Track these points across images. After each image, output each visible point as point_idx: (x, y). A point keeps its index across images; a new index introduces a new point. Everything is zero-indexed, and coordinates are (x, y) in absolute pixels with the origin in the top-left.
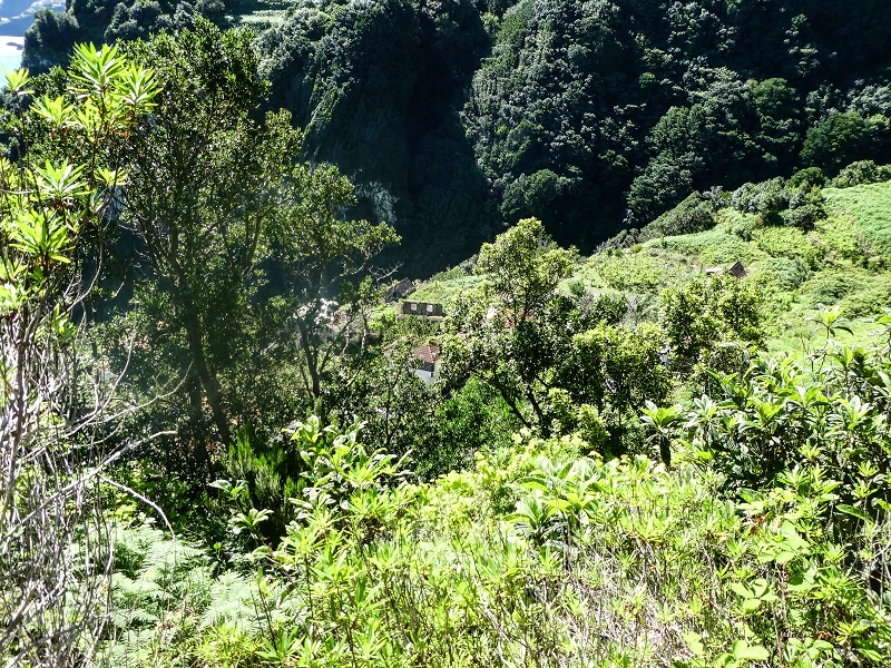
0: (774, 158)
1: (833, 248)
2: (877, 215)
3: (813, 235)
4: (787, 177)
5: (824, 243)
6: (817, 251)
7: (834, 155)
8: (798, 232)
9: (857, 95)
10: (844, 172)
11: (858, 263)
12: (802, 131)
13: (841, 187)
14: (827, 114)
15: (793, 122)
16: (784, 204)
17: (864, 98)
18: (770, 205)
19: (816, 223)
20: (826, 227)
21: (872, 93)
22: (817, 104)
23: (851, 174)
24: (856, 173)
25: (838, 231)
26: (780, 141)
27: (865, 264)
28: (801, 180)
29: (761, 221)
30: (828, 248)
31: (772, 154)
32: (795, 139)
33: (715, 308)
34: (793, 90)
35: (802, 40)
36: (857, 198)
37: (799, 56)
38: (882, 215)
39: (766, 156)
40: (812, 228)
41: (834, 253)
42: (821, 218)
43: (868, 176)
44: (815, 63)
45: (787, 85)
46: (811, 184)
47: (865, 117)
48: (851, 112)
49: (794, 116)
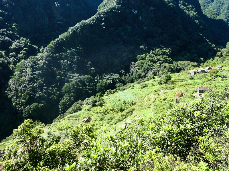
0: (91, 92)
1: (108, 109)
2: (114, 101)
3: (103, 107)
4: (95, 96)
5: (106, 108)
6: (105, 111)
7: (103, 89)
8: (100, 107)
9: (104, 77)
10: (106, 93)
11: (114, 111)
12: (95, 85)
13: (106, 96)
14: (100, 81)
15: (93, 84)
16: (96, 102)
17: (106, 77)
18: (93, 102)
19: (103, 105)
20: (105, 105)
21: (107, 76)
22: (97, 79)
23: (107, 93)
24: (108, 92)
25: (108, 106)
26: (91, 88)
27: (115, 111)
28: (98, 96)
29: (92, 106)
30: (107, 110)
31: (91, 91)
32: (95, 87)
33: (82, 132)
34: (92, 77)
35: (91, 67)
36: (110, 98)
37: (91, 70)
38: (115, 100)
39: (89, 91)
40: (103, 106)
41: (108, 110)
42: (104, 103)
43: (111, 93)
44: (95, 71)
45: (90, 76)
46: (100, 96)
47: (107, 81)
48: (104, 80)
49: (93, 82)
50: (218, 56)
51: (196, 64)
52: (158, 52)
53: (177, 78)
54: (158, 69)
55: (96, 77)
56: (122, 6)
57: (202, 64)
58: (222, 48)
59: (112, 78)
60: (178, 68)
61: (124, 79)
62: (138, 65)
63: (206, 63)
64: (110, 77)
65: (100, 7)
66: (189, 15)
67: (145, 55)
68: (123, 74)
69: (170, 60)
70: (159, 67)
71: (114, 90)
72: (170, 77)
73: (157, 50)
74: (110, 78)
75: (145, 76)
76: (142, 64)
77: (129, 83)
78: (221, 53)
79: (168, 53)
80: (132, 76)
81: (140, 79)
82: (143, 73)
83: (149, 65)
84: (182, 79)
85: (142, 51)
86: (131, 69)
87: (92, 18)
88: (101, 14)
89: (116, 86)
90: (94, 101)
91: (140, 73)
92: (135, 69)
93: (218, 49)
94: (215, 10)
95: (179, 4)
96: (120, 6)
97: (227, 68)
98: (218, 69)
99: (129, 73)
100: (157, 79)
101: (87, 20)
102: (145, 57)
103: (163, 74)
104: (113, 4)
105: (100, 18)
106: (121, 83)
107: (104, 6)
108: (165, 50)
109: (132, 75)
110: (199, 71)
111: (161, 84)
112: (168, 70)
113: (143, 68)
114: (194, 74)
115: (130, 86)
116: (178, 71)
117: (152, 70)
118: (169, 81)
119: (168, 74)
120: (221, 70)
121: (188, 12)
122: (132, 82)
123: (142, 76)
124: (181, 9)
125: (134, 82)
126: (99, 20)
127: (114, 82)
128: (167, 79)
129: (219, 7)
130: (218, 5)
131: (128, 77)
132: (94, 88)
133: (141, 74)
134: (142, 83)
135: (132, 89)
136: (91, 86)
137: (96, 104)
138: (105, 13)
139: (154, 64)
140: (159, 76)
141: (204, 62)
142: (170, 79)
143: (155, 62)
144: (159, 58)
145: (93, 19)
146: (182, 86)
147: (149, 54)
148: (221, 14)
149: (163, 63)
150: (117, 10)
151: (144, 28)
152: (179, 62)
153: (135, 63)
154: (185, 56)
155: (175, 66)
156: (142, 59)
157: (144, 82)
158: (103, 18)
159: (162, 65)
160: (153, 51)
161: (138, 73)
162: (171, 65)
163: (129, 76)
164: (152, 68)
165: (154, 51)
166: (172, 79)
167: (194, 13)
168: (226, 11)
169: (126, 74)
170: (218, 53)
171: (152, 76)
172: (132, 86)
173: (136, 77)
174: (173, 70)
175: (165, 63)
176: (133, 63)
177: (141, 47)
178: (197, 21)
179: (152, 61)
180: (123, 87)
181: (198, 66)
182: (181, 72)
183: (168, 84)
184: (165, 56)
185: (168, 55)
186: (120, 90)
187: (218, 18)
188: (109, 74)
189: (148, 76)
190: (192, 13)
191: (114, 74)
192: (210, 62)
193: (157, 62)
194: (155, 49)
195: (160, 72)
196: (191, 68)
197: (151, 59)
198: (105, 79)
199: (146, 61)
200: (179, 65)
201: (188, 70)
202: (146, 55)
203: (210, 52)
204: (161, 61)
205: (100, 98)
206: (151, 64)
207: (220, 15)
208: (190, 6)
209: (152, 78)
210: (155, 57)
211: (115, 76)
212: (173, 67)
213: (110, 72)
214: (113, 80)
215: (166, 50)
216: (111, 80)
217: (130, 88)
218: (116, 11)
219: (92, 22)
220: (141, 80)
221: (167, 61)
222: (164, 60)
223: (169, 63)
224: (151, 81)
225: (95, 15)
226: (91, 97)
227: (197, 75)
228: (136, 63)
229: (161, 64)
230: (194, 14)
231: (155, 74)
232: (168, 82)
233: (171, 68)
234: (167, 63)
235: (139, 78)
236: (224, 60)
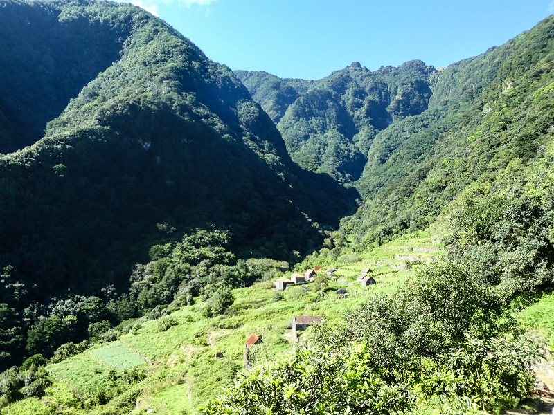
50: (327, 246)
51: (285, 264)
52: (201, 238)
53: (247, 299)
54: (203, 280)
55: (27, 311)
56: (114, 128)
57: (297, 265)
58: (332, 231)
59: (78, 310)
60: (249, 274)
61: (114, 309)
62: (152, 272)
63: (304, 262)
64: (72, 306)
65: (51, 126)
66: (264, 160)
67: (169, 245)
68: (111, 296)
69: (229, 257)
70: (204, 275)
71: (83, 344)
72: (231, 297)
73: (199, 234)
74: (71, 310)
75: (170, 299)
76: (163, 268)
77: (126, 318)
78: (332, 241)
79: (224, 240)
80: (136, 299)
81: (159, 306)
82: (165, 290)
83: (180, 270)
84: (258, 300)
85: (163, 237)
86: (133, 282)
87: (26, 150)
88: (54, 143)
89: (89, 329)
90: (15, 382)
91: (157, 290)
92: (143, 281)
93: (325, 231)
94: (313, 155)
95: (244, 138)
96: (107, 128)
97: (344, 271)
98: (329, 274)
99: (127, 292)
100: (200, 303)
101: (10, 154)
102: (171, 252)
103: (214, 291)
104: (88, 122)
105: (52, 151)
106: (103, 321)
107: (65, 124)
108: (217, 235)
109: (136, 296)
110: (294, 280)
111: (211, 316)
112: (227, 280)
113: (165, 278)
114: (282, 288)
115: (131, 328)
116: (249, 281)
117: (187, 282)
118: (230, 307)
119: (227, 289)
120: (335, 275)
121: (261, 155)
122: (136, 314)
123: (161, 299)
124: (247, 147)
125: (140, 315)
126: (47, 156)
127: (83, 318)
128: (223, 303)
129: (319, 149)
130: (317, 145)
131: (124, 302)
132: (17, 342)
133: (161, 294)
134: (164, 317)
135: (136, 334)
136: (10, 337)
137: (20, 391)
138: (66, 141)
139: (192, 268)
140: (205, 296)
141: (300, 261)
142: (231, 303)
143: (194, 262)
144: (203, 253)
145: (31, 154)
146: (260, 318)
147: (179, 244)
148: (323, 163)
149: (213, 264)
150: (100, 137)
151: (168, 182)
152: (250, 261)
153: (145, 266)
154: (262, 248)
155: (241, 270)
156: (164, 255)
157: (169, 313)
158: (60, 152)
159: (211, 268)
160: (189, 236)
161: (151, 291)
162: (231, 268)
163: (129, 301)
164: (187, 276)
165: (191, 237)
166: (235, 303)
167: (275, 157)
168: (332, 158)
169: (120, 295)
170: (325, 239)
171: (189, 297)
172: (134, 326)
173: (146, 301)
174: (237, 281)
175: (219, 264)
176: (139, 266)
177: (160, 226)
178: (282, 174)
179: (187, 260)
180: (110, 333)
181: (291, 268)
182: (256, 284)
183: (227, 314)
184: (217, 248)
185: (223, 245)
186: (101, 341)
187: (320, 170)
188: (69, 299)
189: (179, 298)
190: (270, 158)
191: (83, 298)
192: (312, 259)
193: (199, 261)
194: (195, 232)
195: (206, 286)
196: (277, 274)
197: (186, 254)
198: (57, 312)
199: (173, 260)
200: (250, 268)
201: (270, 278)
202: (173, 246)
203: (311, 238)
204: (208, 261)
205: (36, 370)
206: (186, 268)
207: (322, 165)
208: (266, 143)
209: (189, 303)
210: (195, 250)
211: (88, 303)
212: (236, 273)
213: (72, 293)
214: (80, 315)
215: (221, 233)
216: (75, 313)
217: (130, 334)
218: (96, 140)
219: (27, 161)
220: (160, 309)
221: (223, 259)
222: (216, 257)
223: (227, 264)
224: (185, 311)
225: (37, 143)
226: (6, 372)
227: (289, 289)
228: (148, 267)
229: (208, 266)
230: (273, 159)
231: (195, 292)
232: (227, 311)
233: (233, 276)
234: (223, 263)
235: (154, 304)
236: (337, 254)
